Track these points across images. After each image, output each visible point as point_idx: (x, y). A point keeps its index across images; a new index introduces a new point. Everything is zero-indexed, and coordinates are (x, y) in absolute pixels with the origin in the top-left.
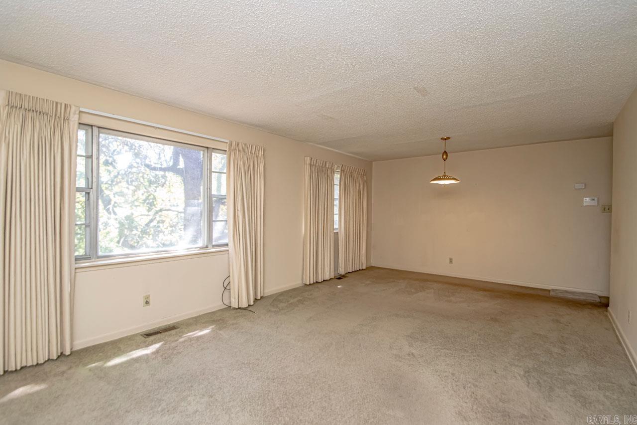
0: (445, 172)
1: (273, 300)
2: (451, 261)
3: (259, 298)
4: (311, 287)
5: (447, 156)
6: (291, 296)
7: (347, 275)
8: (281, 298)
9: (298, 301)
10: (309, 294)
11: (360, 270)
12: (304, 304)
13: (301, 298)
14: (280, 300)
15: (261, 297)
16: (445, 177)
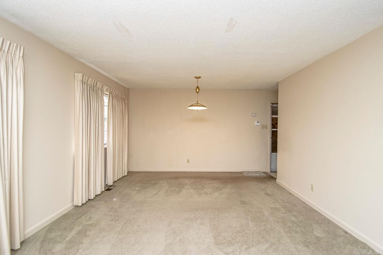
0: (197, 101)
1: (42, 242)
2: (188, 161)
3: (17, 246)
4: (84, 207)
5: (199, 90)
6: (65, 229)
7: (115, 184)
8: (52, 235)
9: (79, 233)
10: (87, 218)
11: (123, 177)
12: (89, 236)
13: (80, 228)
14: (52, 239)
15: (22, 243)
16: (197, 105)
